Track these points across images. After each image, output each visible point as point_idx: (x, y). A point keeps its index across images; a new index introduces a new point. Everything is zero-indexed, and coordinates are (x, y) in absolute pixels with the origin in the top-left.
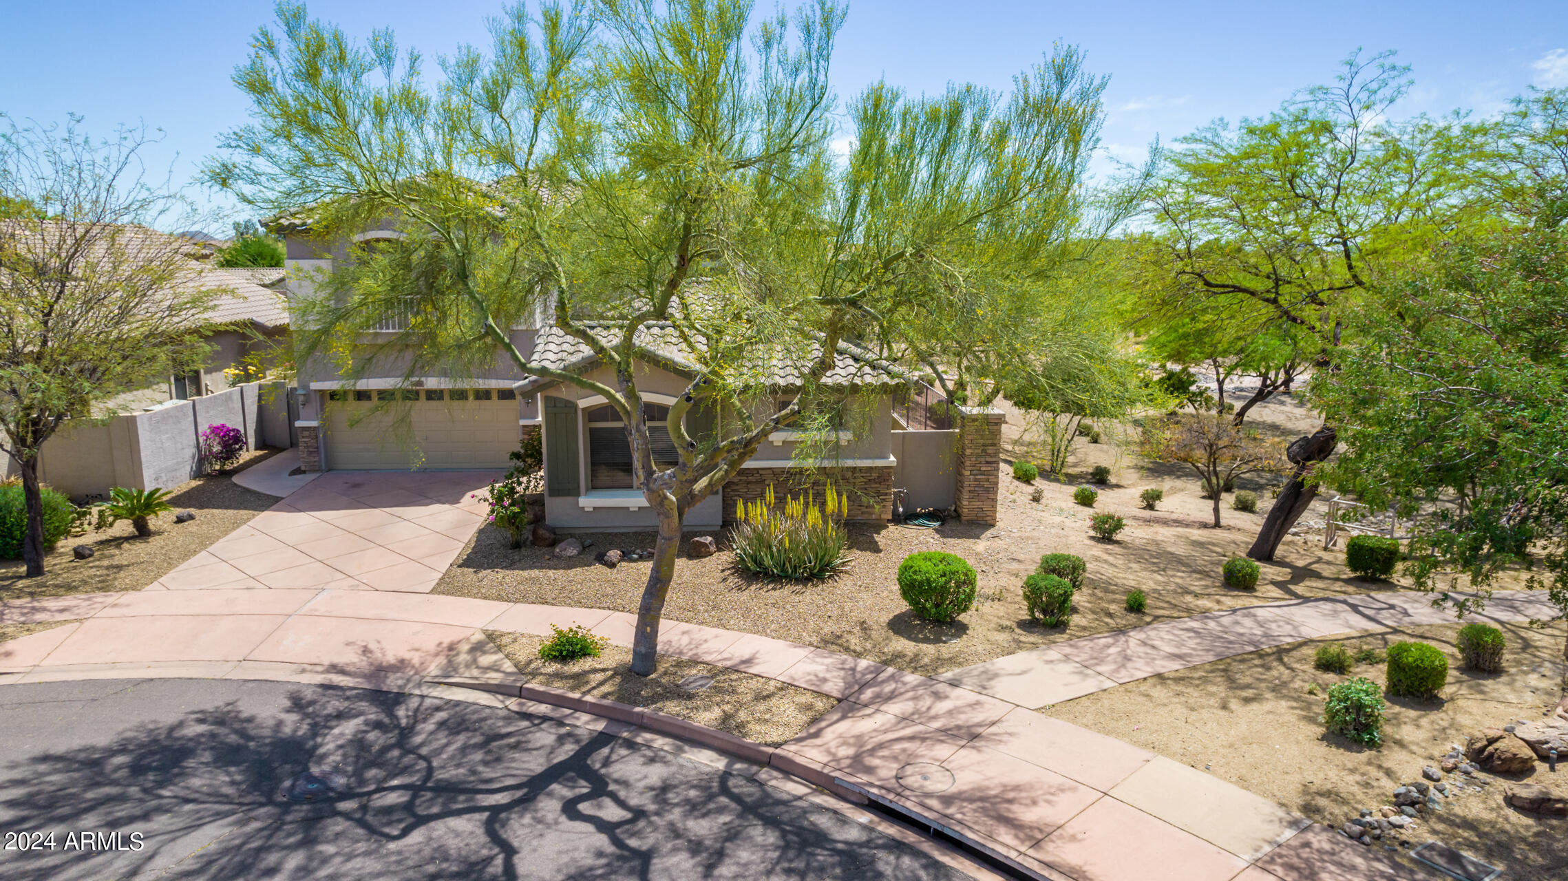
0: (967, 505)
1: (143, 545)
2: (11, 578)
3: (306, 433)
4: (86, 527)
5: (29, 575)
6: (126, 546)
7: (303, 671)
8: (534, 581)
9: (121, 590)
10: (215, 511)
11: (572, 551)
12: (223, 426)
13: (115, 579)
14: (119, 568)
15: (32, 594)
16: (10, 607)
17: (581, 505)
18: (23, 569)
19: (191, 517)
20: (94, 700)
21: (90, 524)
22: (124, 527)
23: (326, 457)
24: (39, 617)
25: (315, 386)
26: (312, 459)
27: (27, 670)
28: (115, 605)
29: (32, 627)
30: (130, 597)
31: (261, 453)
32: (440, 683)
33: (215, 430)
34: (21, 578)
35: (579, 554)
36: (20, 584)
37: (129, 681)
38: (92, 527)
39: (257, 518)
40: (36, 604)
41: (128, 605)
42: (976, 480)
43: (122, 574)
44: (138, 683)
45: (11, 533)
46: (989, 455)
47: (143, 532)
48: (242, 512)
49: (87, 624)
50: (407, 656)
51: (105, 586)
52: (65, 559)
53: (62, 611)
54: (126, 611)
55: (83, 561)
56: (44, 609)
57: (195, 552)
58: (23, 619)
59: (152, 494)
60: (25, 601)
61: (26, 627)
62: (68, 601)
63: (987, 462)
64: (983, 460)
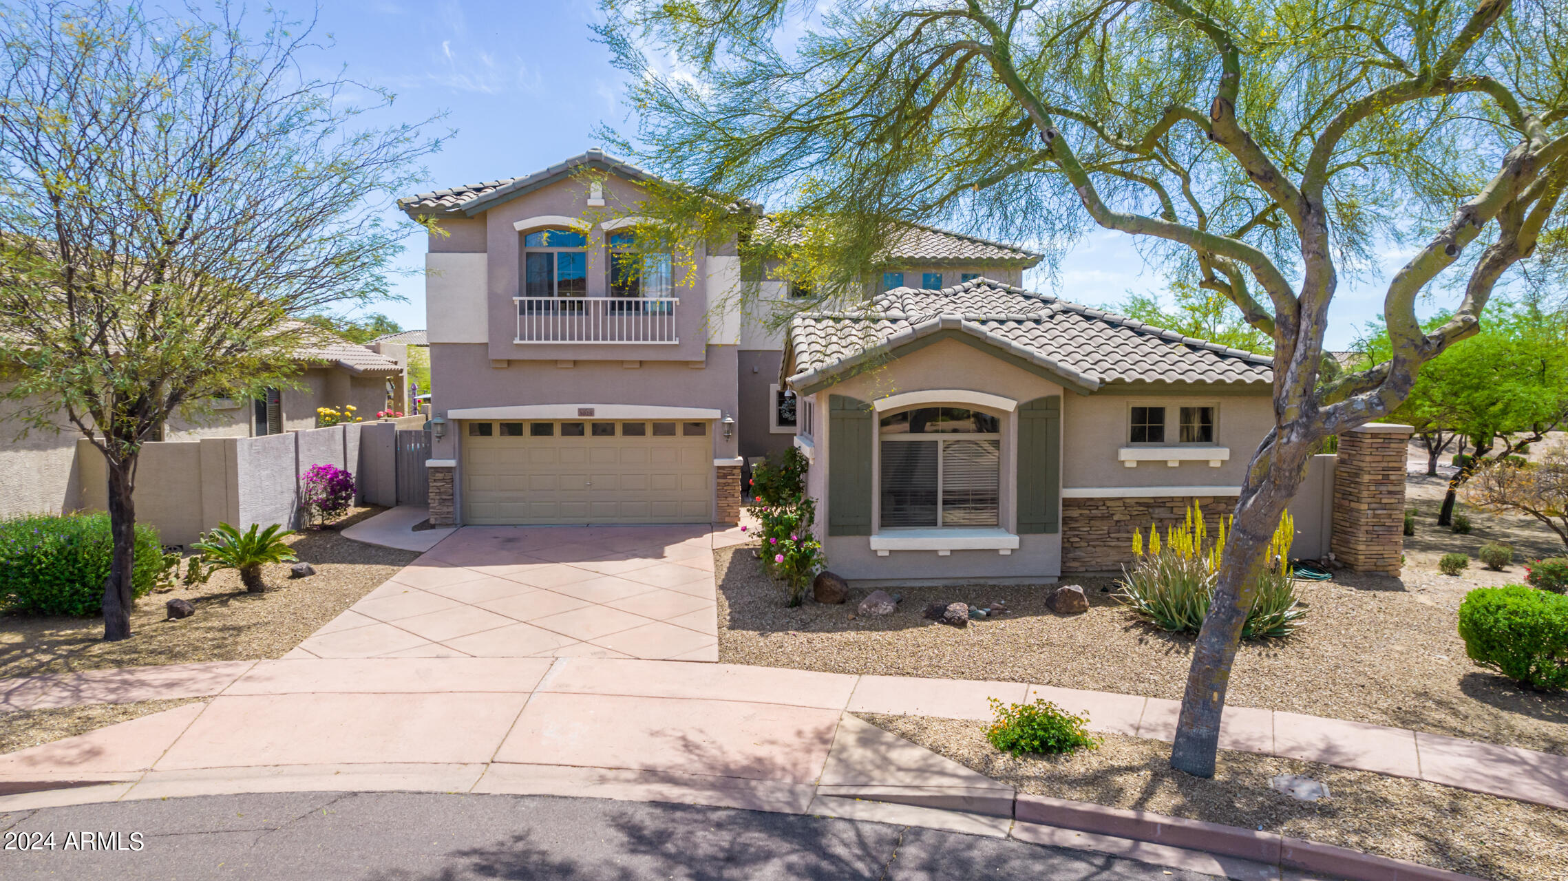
0: (1364, 550)
1: (258, 603)
2: (82, 641)
3: (439, 476)
4: (172, 578)
5: (108, 637)
6: (234, 603)
7: (603, 780)
8: (860, 646)
9: (249, 657)
10: (341, 566)
11: (887, 607)
12: (329, 467)
13: (236, 643)
14: (239, 630)
15: (118, 663)
16: (87, 681)
17: (873, 547)
18: (99, 630)
19: (311, 572)
20: (269, 830)
21: (177, 576)
22: (226, 579)
23: (462, 507)
24: (137, 693)
25: (454, 414)
26: (445, 509)
27: (137, 776)
28: (249, 678)
29: (131, 708)
30: (265, 667)
31: (363, 510)
32: (854, 797)
33: (320, 472)
34: (95, 641)
35: (897, 610)
36: (97, 649)
37: (317, 796)
38: (180, 582)
39: (398, 574)
40: (127, 676)
41: (269, 679)
42: (1375, 516)
43: (243, 638)
44: (337, 798)
45: (84, 577)
46: (1392, 482)
47: (254, 586)
48: (375, 567)
49: (215, 703)
50: (763, 752)
51: (224, 652)
52: (154, 619)
53: (170, 685)
54: (269, 687)
55: (182, 621)
56: (142, 684)
57: (335, 612)
58: (112, 697)
59: (268, 533)
60: (109, 672)
61: (120, 709)
62: (176, 672)
63: (1390, 493)
64: (1383, 488)
